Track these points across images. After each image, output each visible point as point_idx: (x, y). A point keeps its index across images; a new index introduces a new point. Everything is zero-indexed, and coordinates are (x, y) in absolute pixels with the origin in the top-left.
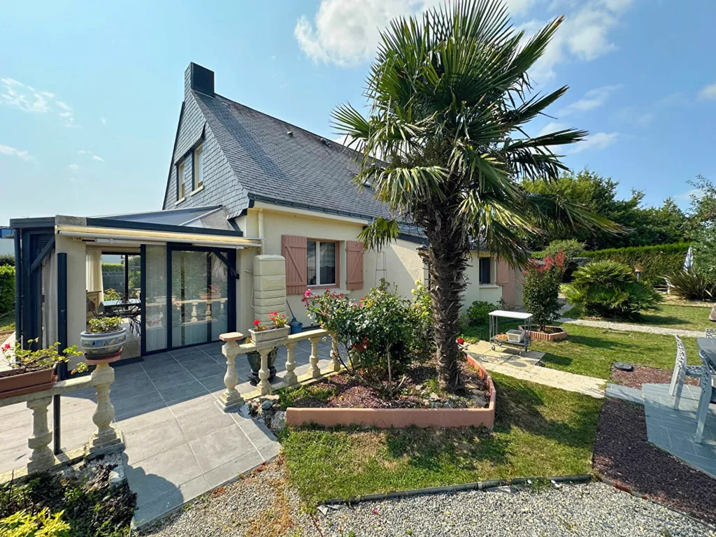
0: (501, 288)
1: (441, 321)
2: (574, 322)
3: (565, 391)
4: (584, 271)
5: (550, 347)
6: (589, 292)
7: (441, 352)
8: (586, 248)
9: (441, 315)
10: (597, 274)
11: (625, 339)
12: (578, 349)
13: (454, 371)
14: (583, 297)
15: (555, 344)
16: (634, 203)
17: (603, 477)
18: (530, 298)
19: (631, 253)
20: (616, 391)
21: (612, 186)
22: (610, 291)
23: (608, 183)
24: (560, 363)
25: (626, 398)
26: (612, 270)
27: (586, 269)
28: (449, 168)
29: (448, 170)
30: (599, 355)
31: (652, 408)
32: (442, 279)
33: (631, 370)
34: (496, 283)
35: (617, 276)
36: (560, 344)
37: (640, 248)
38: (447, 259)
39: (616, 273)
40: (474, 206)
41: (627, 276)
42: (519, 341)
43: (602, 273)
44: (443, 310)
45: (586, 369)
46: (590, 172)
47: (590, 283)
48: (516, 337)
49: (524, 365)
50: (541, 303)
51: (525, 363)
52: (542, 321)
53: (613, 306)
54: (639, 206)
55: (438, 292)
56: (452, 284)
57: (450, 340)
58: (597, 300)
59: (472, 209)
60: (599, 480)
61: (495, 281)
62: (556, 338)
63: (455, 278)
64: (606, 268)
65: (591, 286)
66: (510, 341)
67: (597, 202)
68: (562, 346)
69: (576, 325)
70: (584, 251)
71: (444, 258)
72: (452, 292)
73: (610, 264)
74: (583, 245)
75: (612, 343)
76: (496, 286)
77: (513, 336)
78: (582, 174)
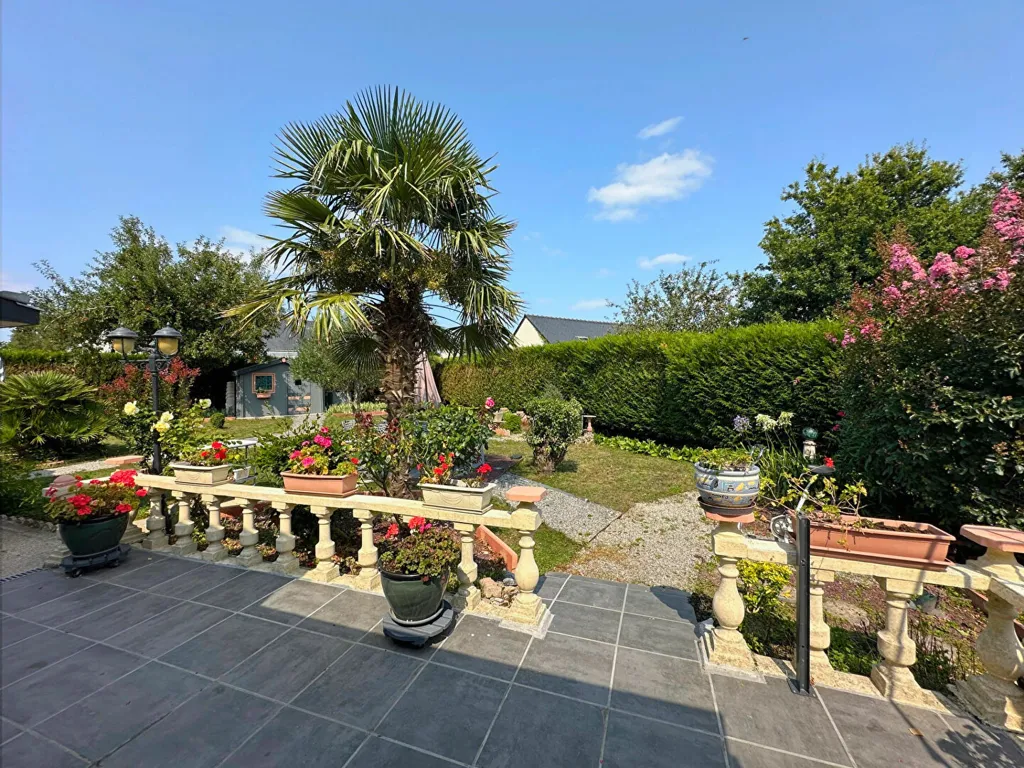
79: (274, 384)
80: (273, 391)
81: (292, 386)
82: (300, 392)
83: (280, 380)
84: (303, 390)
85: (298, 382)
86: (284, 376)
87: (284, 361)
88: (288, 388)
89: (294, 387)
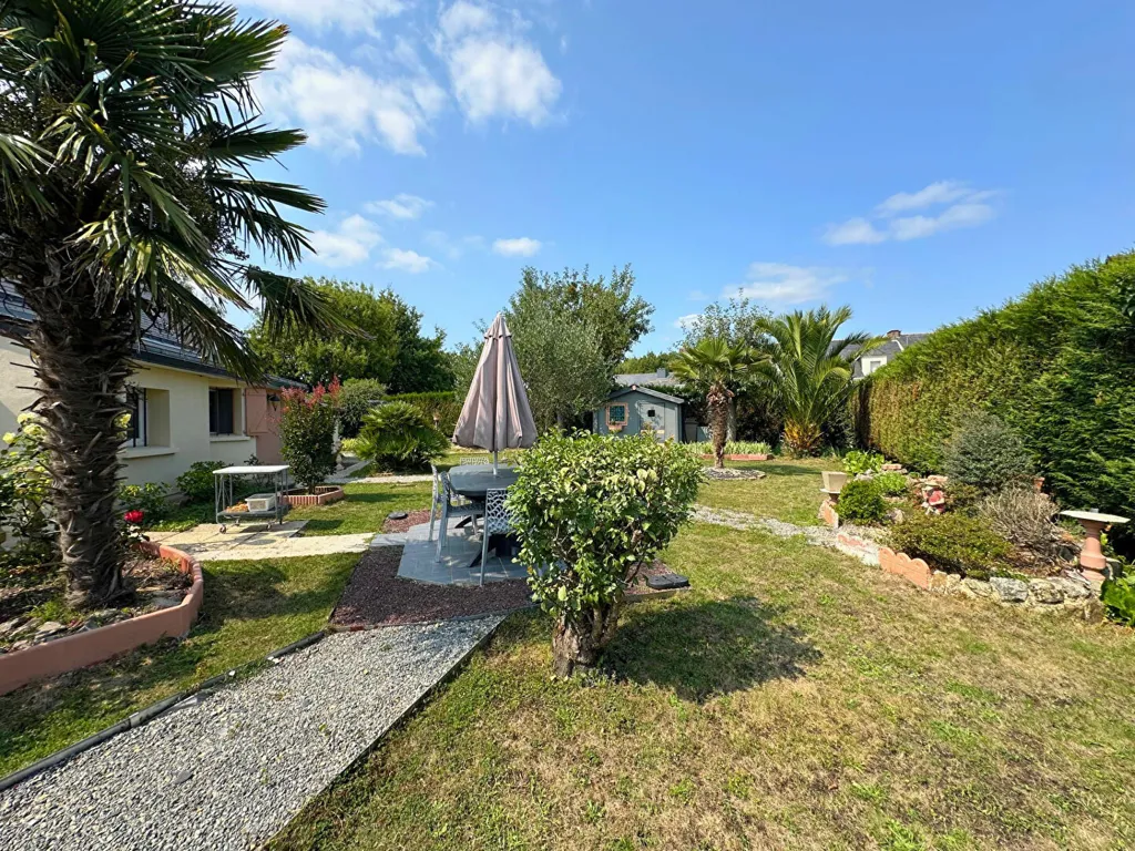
0: (254, 441)
1: (69, 472)
2: (360, 481)
3: (322, 556)
4: (375, 415)
5: (319, 512)
6: (380, 440)
7: (70, 535)
8: (388, 392)
9: (70, 460)
10: (388, 418)
11: (410, 490)
12: (354, 508)
13: (106, 566)
14: (373, 448)
15: (326, 508)
16: (437, 344)
17: (338, 627)
18: (292, 447)
19: (432, 399)
20: (382, 540)
21: (416, 317)
22: (401, 438)
23: (412, 313)
24: (325, 529)
25: (389, 543)
26: (402, 414)
27: (378, 411)
28: (55, 152)
29: (51, 154)
30: (377, 510)
31: (411, 546)
32: (69, 388)
33: (406, 516)
34: (246, 433)
35: (408, 419)
36: (335, 506)
37: (439, 393)
38: (82, 348)
39: (407, 416)
40: (112, 237)
41: (418, 420)
42: (267, 508)
43: (393, 416)
44: (73, 450)
45: (358, 526)
46: (395, 295)
47: (380, 429)
48: (263, 504)
49: (273, 541)
50: (308, 453)
51: (275, 538)
52: (310, 478)
53: (405, 455)
54: (442, 348)
55: (60, 415)
56: (98, 398)
57: (95, 507)
58: (387, 451)
59: (110, 242)
60: (333, 631)
61: (243, 429)
62: (328, 499)
63: (105, 387)
64: (398, 410)
65: (382, 434)
66: (252, 511)
67: (401, 335)
68: (335, 509)
69: (362, 484)
70: (386, 395)
71: (74, 347)
72: (97, 415)
73: (402, 405)
74: (385, 387)
75: (394, 496)
76: (244, 437)
77: (258, 503)
78: (386, 294)
79: (627, 415)
80: (625, 423)
81: (645, 417)
82: (653, 424)
83: (634, 411)
84: (657, 423)
85: (651, 413)
86: (636, 405)
87: (634, 388)
88: (640, 421)
89: (647, 419)
